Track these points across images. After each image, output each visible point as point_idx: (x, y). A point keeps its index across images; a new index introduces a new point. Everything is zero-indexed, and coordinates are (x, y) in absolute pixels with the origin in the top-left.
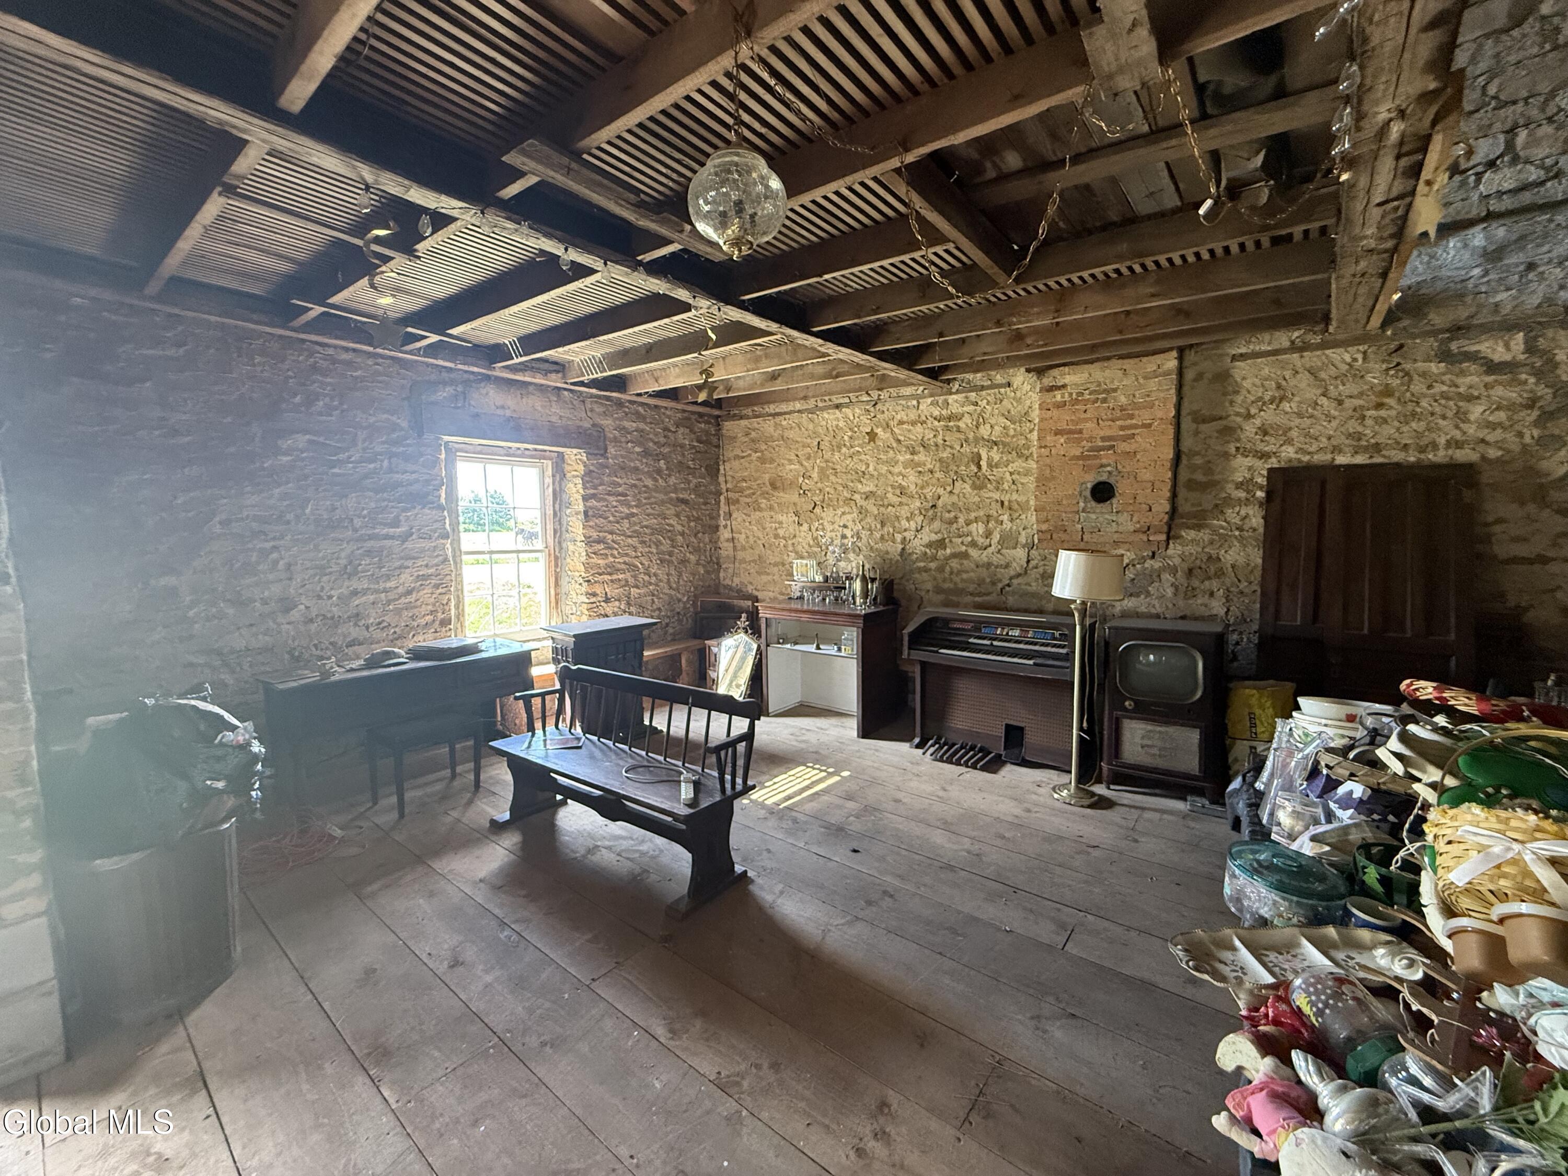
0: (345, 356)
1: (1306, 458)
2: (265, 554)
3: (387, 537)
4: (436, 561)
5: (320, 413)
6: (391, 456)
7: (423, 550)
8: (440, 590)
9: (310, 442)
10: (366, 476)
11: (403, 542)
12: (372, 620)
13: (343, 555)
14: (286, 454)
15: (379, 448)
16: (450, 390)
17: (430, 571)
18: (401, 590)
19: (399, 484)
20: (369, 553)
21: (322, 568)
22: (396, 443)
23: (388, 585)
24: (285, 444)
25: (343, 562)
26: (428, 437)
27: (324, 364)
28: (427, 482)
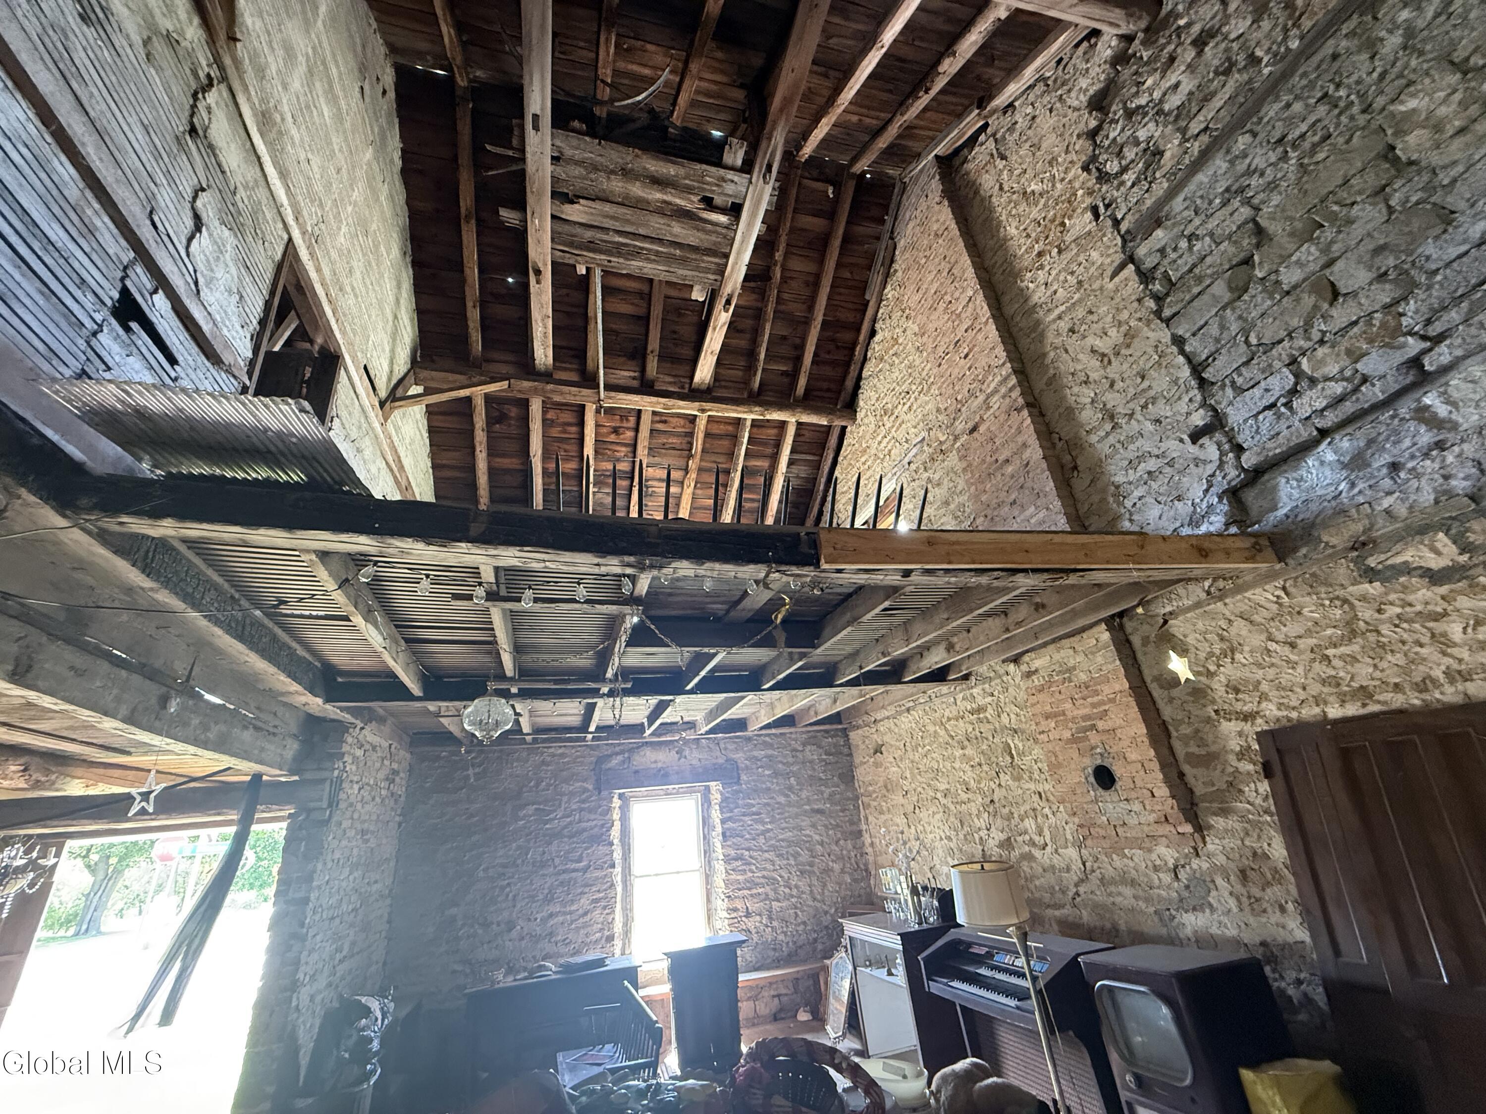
0: (560, 751)
1: (1294, 715)
2: (503, 888)
3: (574, 870)
4: (605, 887)
5: (543, 790)
6: (581, 810)
7: (597, 878)
8: (607, 911)
9: (536, 809)
10: (566, 827)
11: (585, 872)
12: (559, 938)
13: (546, 886)
14: (522, 820)
15: (574, 807)
16: (620, 758)
17: (602, 895)
18: (581, 912)
19: (584, 830)
20: (562, 884)
21: (533, 897)
22: (583, 801)
23: (573, 908)
24: (521, 814)
25: (546, 891)
26: (604, 793)
27: (549, 759)
28: (602, 826)
